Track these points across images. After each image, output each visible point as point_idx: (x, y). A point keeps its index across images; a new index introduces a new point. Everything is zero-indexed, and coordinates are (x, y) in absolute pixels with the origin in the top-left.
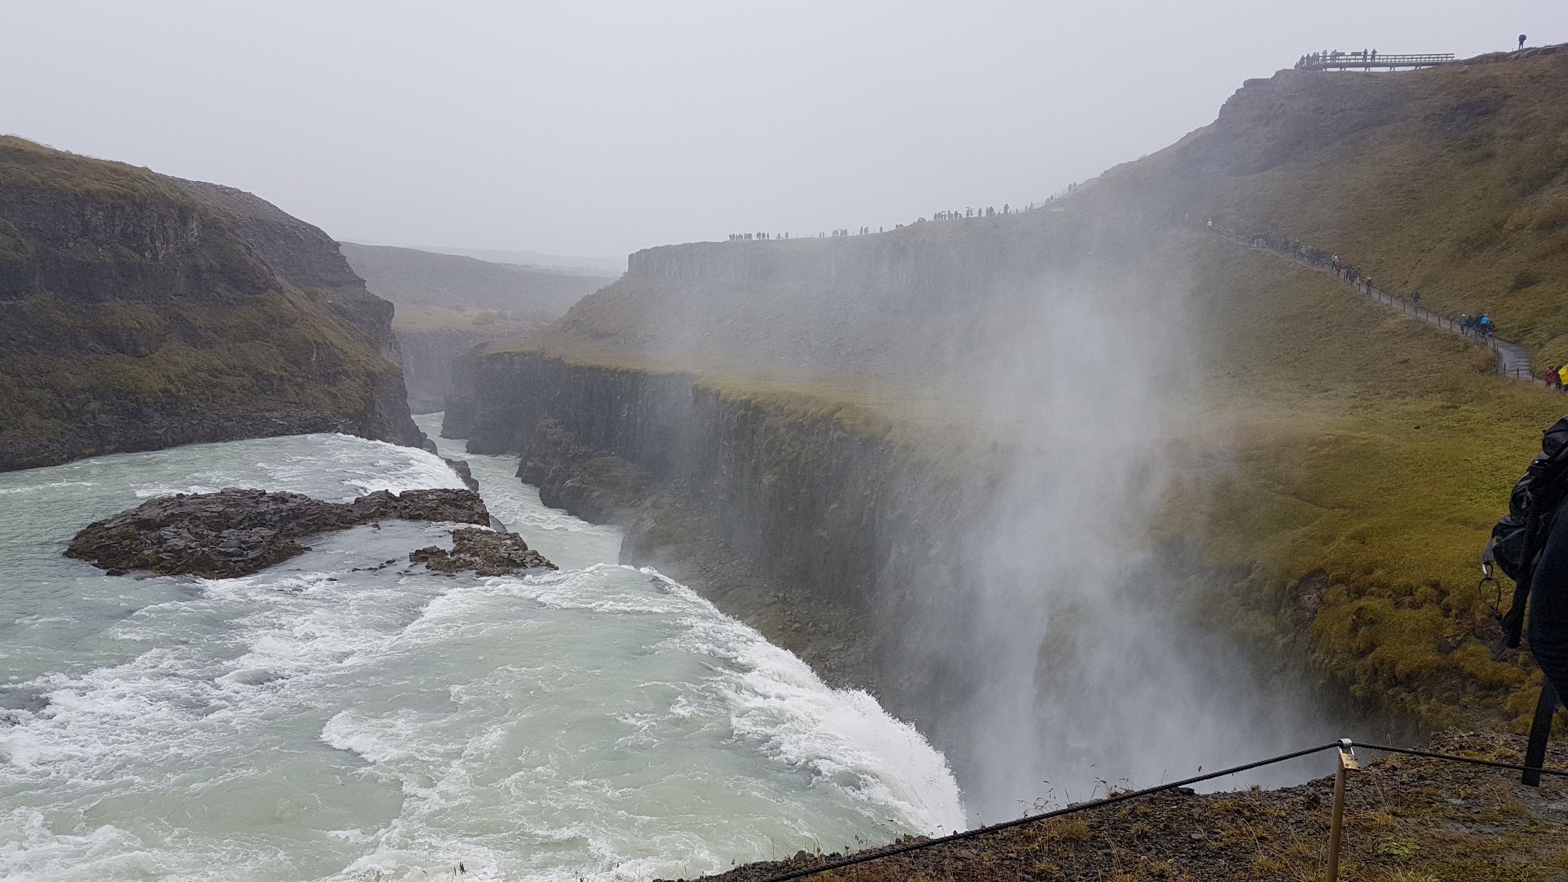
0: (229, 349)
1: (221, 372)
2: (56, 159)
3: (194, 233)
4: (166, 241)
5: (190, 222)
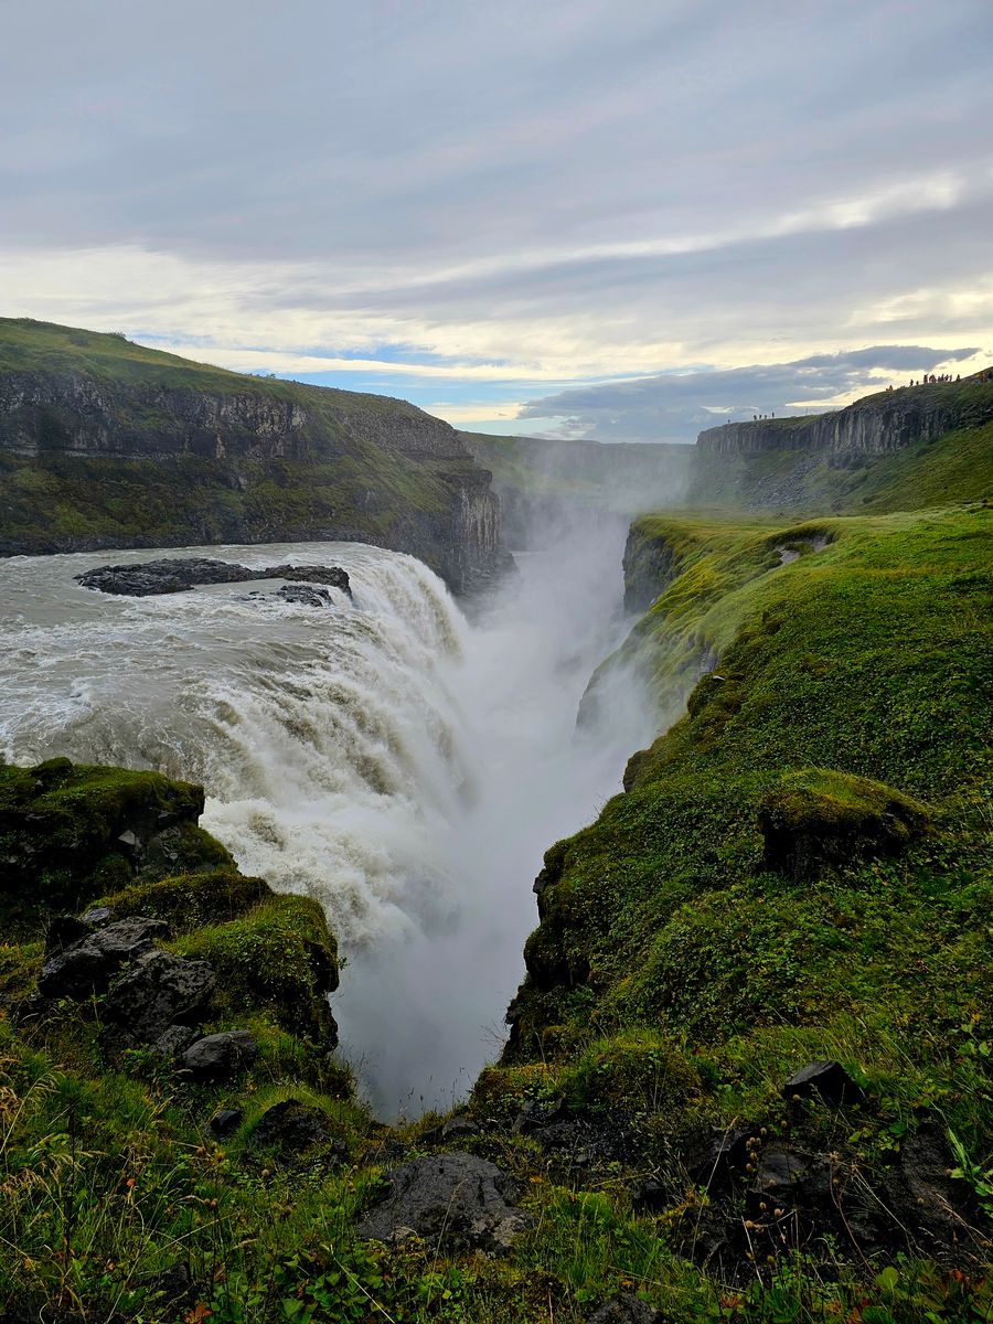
2: (208, 374)
3: (298, 419)
4: (273, 423)
5: (294, 412)
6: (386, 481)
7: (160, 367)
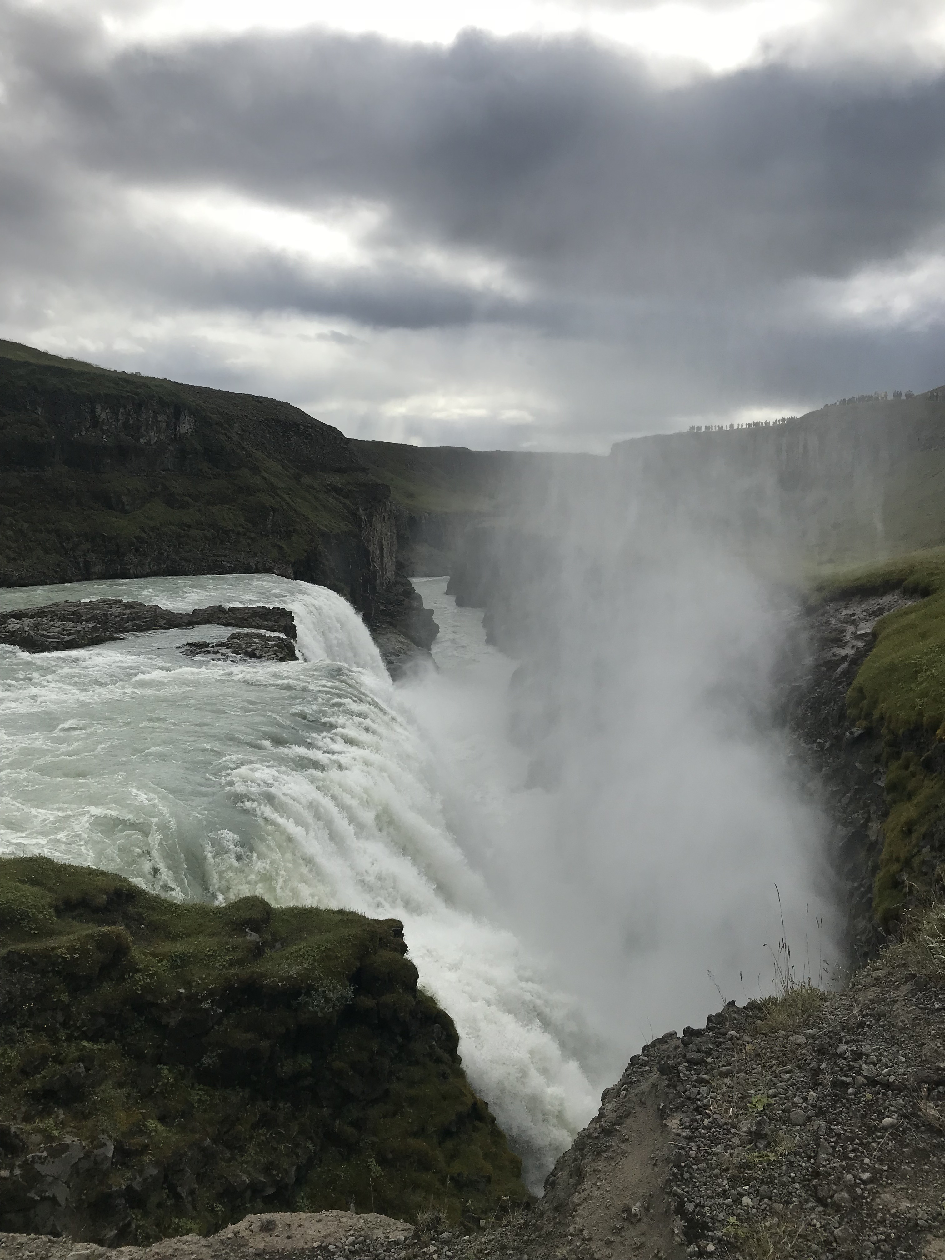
0: (200, 511)
1: (189, 527)
2: (83, 373)
3: (187, 426)
4: (159, 431)
5: (182, 417)
6: (286, 497)
7: (27, 364)
